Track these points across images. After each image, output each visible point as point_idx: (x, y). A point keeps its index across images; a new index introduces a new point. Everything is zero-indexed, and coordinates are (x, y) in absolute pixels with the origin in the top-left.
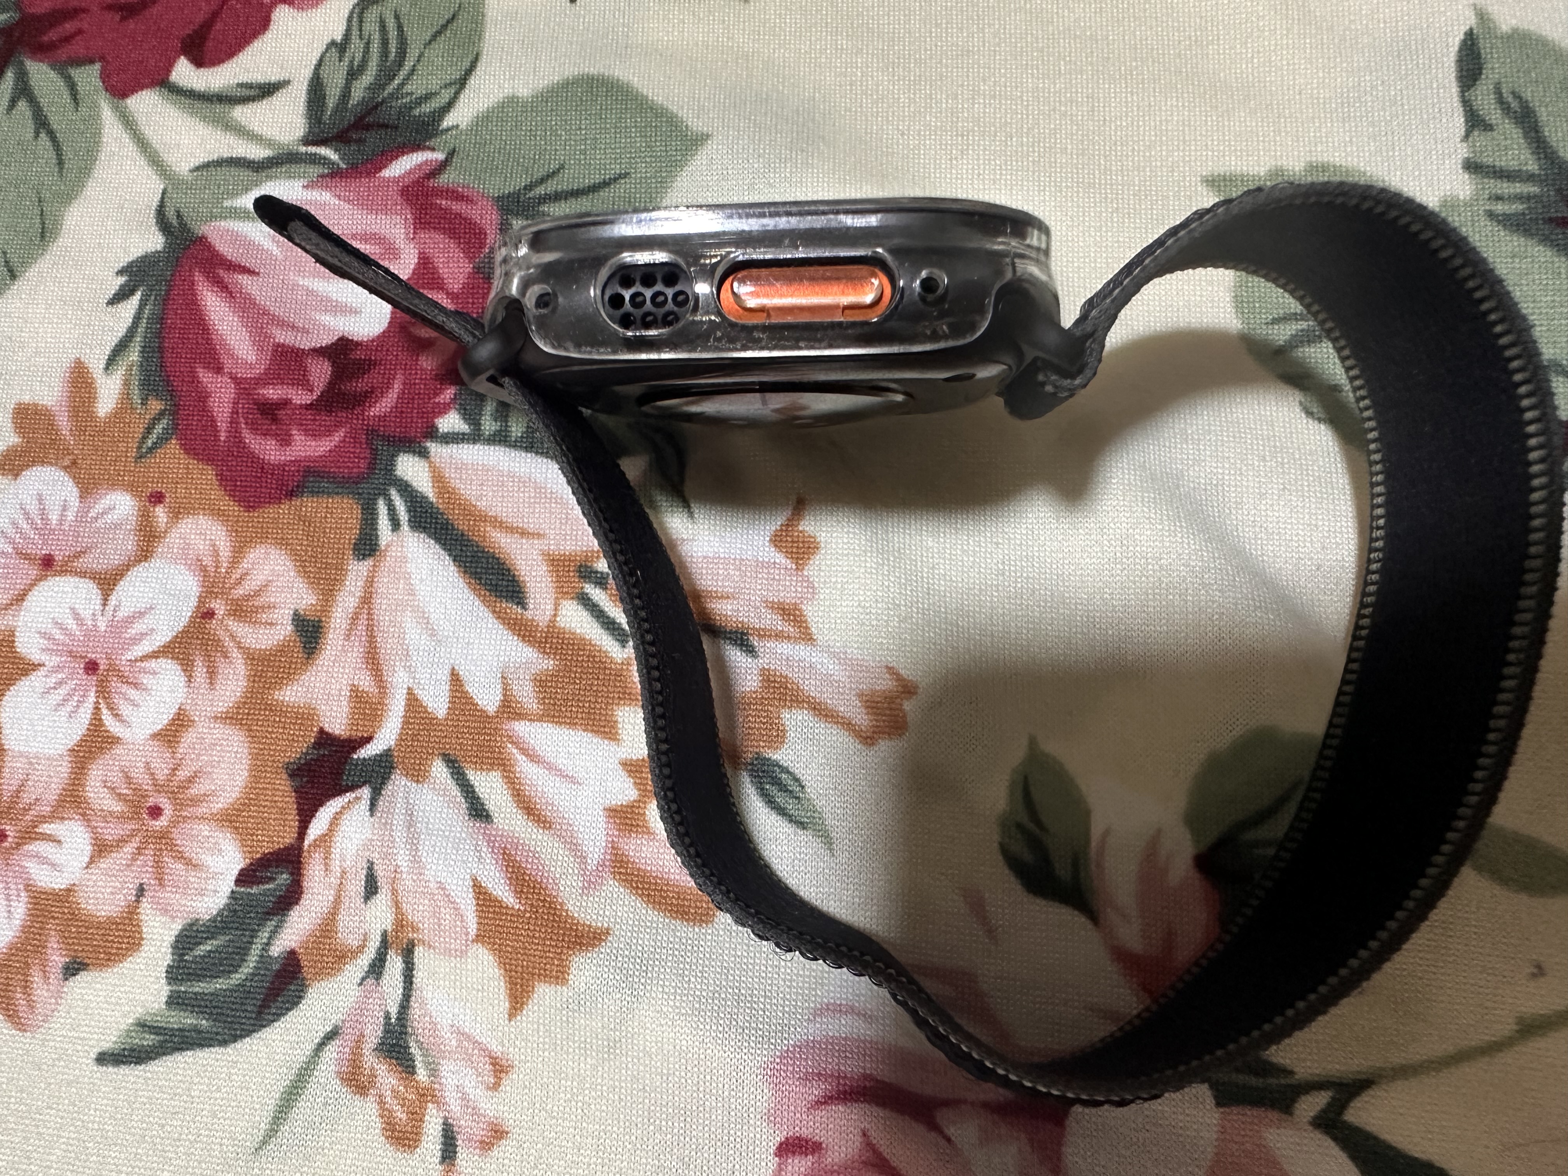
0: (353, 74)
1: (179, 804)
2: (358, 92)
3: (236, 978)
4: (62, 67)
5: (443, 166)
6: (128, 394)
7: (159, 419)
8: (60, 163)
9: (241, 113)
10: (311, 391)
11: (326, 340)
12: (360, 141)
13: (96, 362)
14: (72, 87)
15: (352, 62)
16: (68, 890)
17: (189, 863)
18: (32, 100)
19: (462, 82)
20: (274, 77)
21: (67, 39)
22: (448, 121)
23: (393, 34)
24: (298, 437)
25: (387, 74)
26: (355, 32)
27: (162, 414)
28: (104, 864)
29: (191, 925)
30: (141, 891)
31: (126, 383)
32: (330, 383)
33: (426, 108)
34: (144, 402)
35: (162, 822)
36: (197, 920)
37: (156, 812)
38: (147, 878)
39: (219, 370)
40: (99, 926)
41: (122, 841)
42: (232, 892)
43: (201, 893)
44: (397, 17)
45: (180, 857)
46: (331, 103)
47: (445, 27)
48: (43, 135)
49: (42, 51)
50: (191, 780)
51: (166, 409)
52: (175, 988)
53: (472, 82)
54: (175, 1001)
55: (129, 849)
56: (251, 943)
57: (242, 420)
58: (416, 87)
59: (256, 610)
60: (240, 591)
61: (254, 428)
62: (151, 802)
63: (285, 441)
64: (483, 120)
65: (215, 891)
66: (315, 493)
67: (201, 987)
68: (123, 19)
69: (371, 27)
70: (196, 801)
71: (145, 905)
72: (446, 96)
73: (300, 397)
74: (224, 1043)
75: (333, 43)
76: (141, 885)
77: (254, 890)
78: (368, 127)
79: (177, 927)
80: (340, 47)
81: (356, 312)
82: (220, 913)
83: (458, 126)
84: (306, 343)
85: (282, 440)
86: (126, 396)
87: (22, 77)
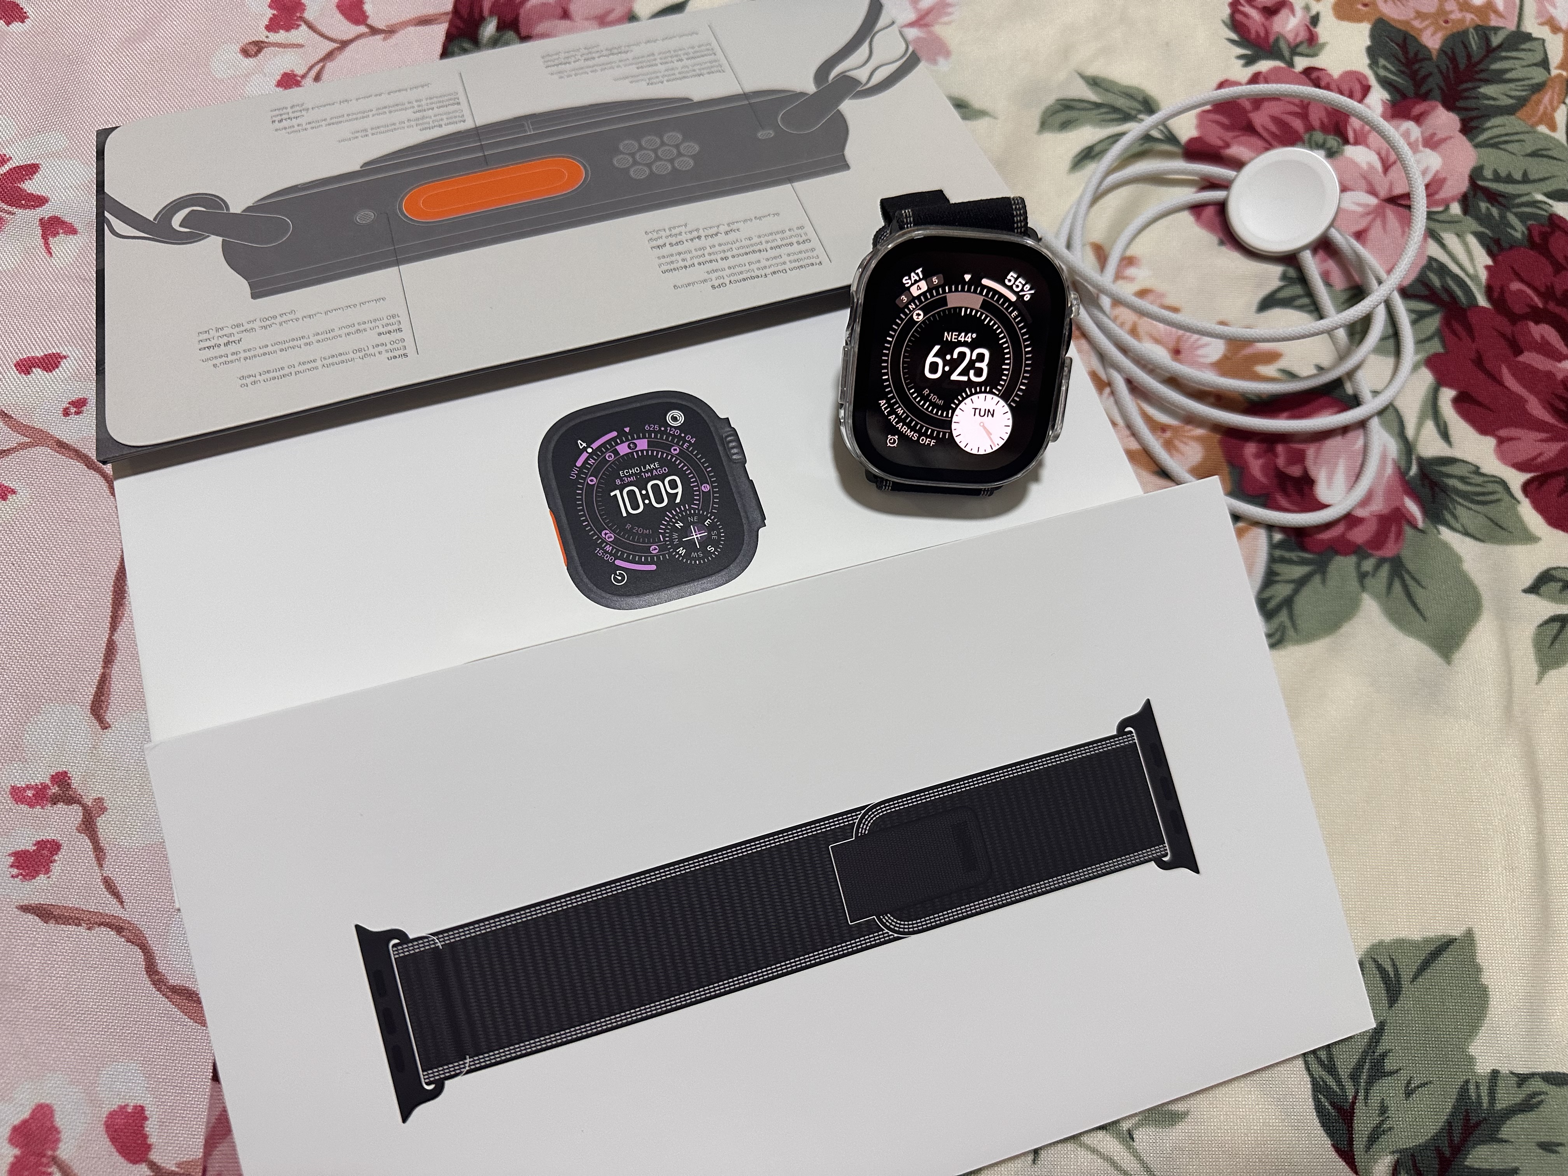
0: (1463, 479)
2: (1452, 482)
4: (1439, 333)
5: (1415, 527)
9: (1430, 425)
10: (1285, 467)
11: (1312, 473)
12: (1424, 485)
13: (1282, 364)
14: (1428, 339)
15: (1469, 478)
18: (1417, 320)
19: (1466, 534)
20: (1453, 439)
21: (1454, 332)
22: (1442, 528)
23: (1488, 498)
24: (1260, 462)
25: (1465, 496)
26: (1486, 479)
32: (1290, 476)
33: (1448, 517)
44: (1499, 500)
46: (1445, 469)
47: (1497, 524)
49: (1447, 322)
53: (1468, 540)
58: (1460, 511)
60: (1177, 443)
63: (1257, 456)
64: (1446, 546)
66: (1231, 472)
68: (1472, 361)
69: (1490, 487)
72: (1458, 526)
73: (1281, 461)
75: (1478, 468)
78: (1433, 489)
80: (1477, 471)
83: (1440, 534)
84: (1309, 463)
87: (1431, 313)
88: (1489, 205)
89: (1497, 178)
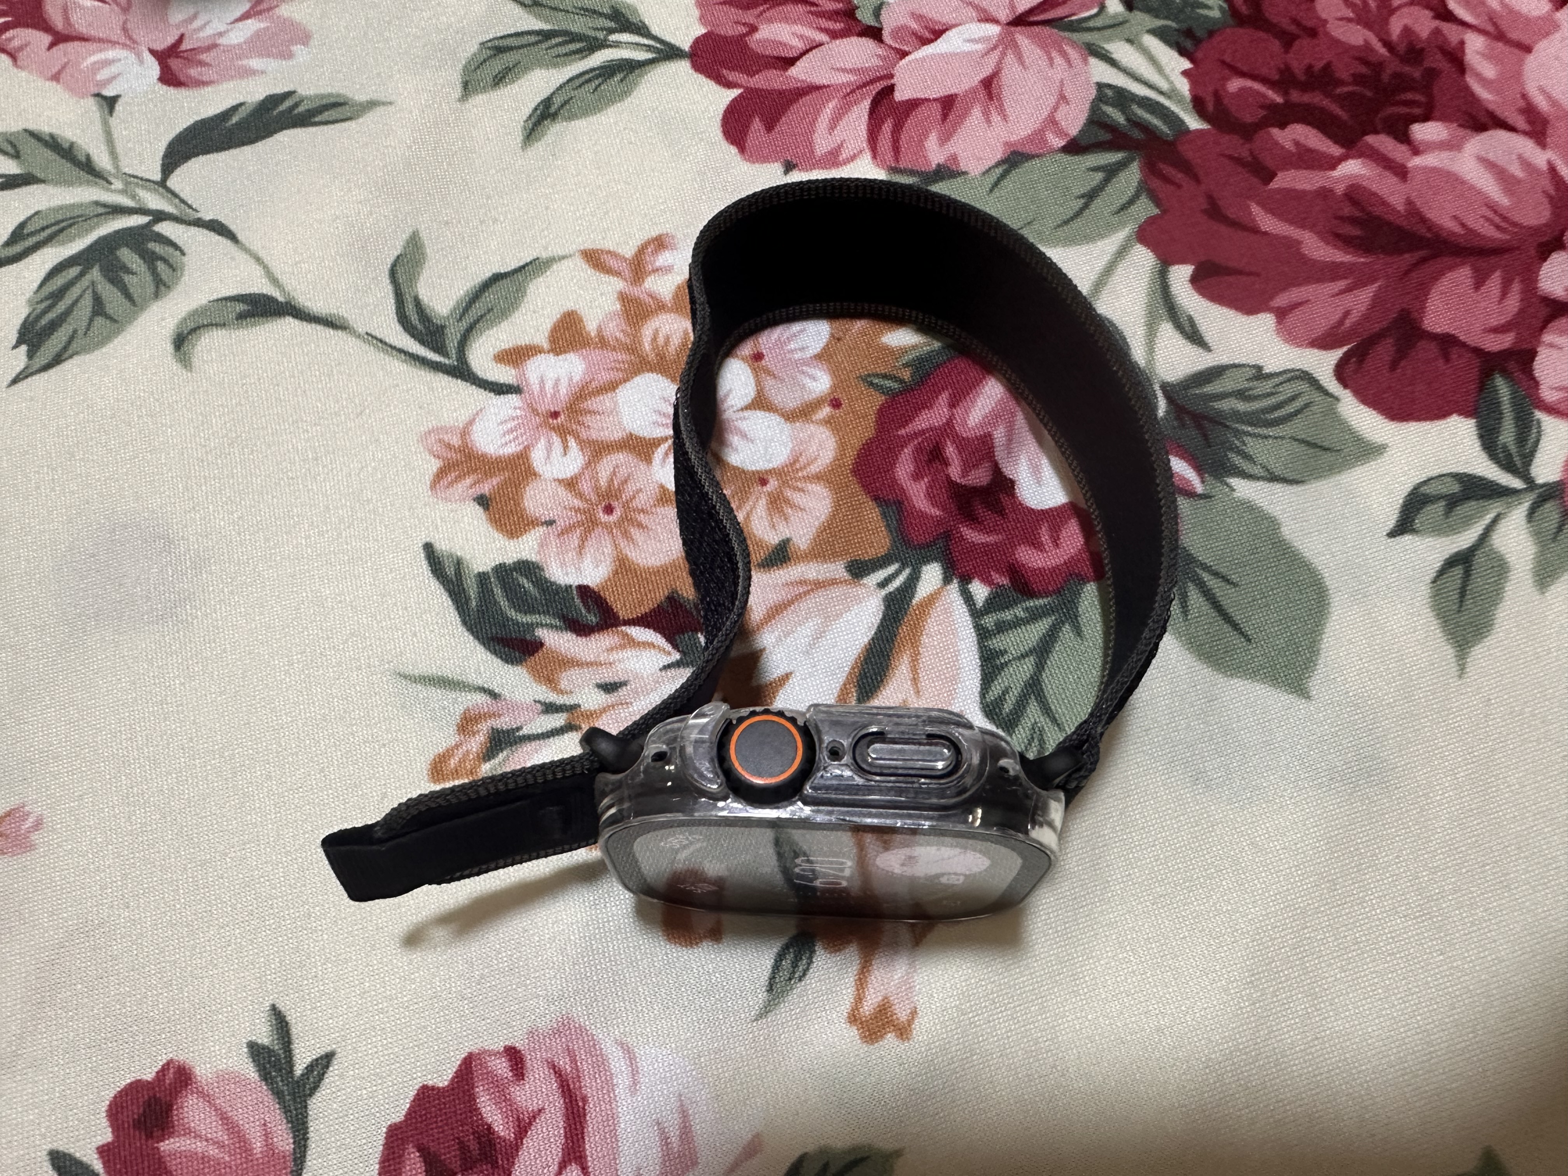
0: (1241, 395)
1: (619, 524)
2: (1225, 405)
3: (512, 613)
4: (1145, 188)
5: (1191, 494)
6: (906, 352)
7: (896, 381)
8: (1066, 222)
9: (1167, 330)
10: (964, 477)
11: (1008, 471)
12: (1183, 426)
14: (1131, 202)
15: (1251, 389)
16: (535, 475)
17: (581, 548)
18: (1107, 181)
19: (1274, 478)
20: (1208, 338)
21: (1166, 180)
22: (1234, 481)
23: (1290, 409)
24: (924, 483)
25: (1255, 419)
26: (1277, 380)
27: (902, 381)
28: (562, 492)
29: (538, 567)
30: (550, 523)
31: (914, 347)
32: (974, 488)
33: (1237, 460)
34: (906, 365)
35: (603, 517)
36: (543, 570)
37: (609, 510)
38: (561, 523)
39: (953, 405)
40: (517, 504)
41: (580, 495)
42: (571, 586)
43: (563, 564)
44: (1307, 405)
45: (583, 540)
46: (1208, 389)
47: (1314, 445)
48: (1083, 201)
49: (1151, 169)
50: (639, 525)
51: (905, 383)
52: (491, 575)
53: (1278, 487)
54: (482, 577)
55: (577, 503)
56: (539, 614)
57: (920, 439)
58: (1252, 446)
59: (780, 511)
60: (788, 493)
61: (919, 449)
62: (615, 504)
63: (917, 476)
64: (1250, 507)
65: (567, 574)
66: (884, 515)
67: (498, 591)
68: (1204, 212)
69: (1288, 390)
70: (626, 535)
71: (541, 530)
72: (1257, 470)
73: (955, 471)
74: (464, 623)
75: (1259, 368)
76: (554, 521)
77: (577, 601)
78: (1200, 427)
79: (533, 557)
80: (1259, 374)
82: (553, 584)
83: (1234, 490)
84: (1000, 454)
85: (917, 474)
86: (904, 351)
87: (1122, 166)
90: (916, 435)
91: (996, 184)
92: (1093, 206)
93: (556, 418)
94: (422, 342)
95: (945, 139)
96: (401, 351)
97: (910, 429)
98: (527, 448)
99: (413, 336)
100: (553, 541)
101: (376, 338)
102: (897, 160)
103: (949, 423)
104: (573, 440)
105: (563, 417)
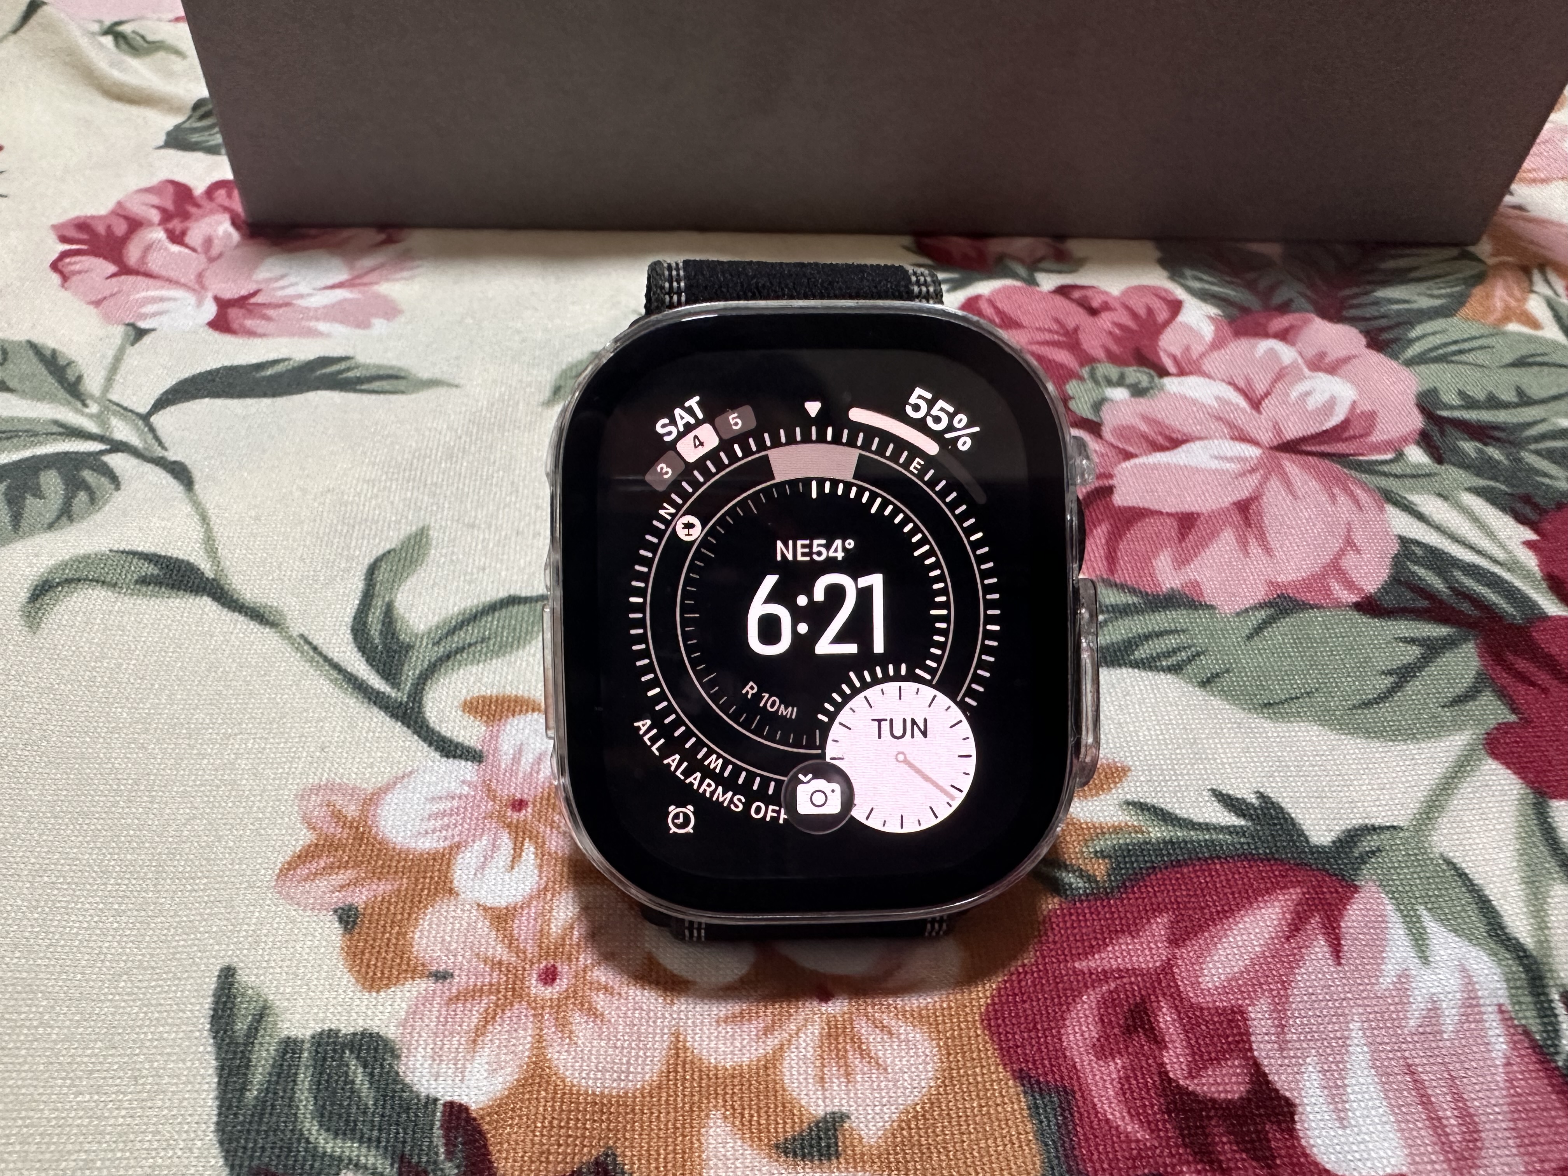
1: (558, 1006)
3: (311, 1128)
4: (1489, 682)
6: (1103, 833)
7: (1081, 877)
8: (1367, 704)
10: (1191, 1076)
13: (1133, 789)
14: (1469, 696)
16: (451, 891)
17: (480, 1032)
18: (1424, 661)
21: (1523, 678)
24: (1115, 1067)
27: (1090, 879)
28: (483, 926)
29: (392, 1050)
30: (442, 976)
31: (1117, 830)
32: (1211, 1101)
34: (1101, 854)
35: (536, 988)
36: (398, 1057)
37: (549, 976)
38: (460, 981)
39: (1176, 940)
40: (403, 935)
41: (511, 942)
42: (436, 1100)
43: (437, 1057)
45: (488, 1019)
48: (1391, 679)
49: (1495, 657)
50: (592, 1012)
51: (1097, 882)
52: (307, 1046)
54: (290, 1047)
55: (500, 952)
56: (361, 1141)
57: (1113, 985)
59: (841, 1057)
60: (865, 1030)
61: (1108, 1003)
62: (563, 968)
65: (437, 1076)
66: (1034, 1108)
67: (304, 1079)
70: (563, 1025)
71: (423, 986)
73: (1174, 1061)
74: (222, 1127)
76: (452, 975)
77: (437, 1132)
79: (391, 1032)
81: (1341, 1119)
82: (406, 1087)
84: (1263, 1050)
85: (1102, 1046)
86: (1099, 831)
87: (1449, 644)
88: (1479, 445)
89: (1471, 403)
90: (1105, 975)
91: (1258, 630)
92: (1409, 689)
93: (520, 810)
94: (371, 660)
95: (1182, 562)
96: (336, 667)
97: (1095, 962)
98: (455, 848)
99: (362, 649)
100: (436, 1010)
101: (310, 643)
102: (1112, 571)
103: (1168, 967)
104: (532, 849)
105: (529, 810)
